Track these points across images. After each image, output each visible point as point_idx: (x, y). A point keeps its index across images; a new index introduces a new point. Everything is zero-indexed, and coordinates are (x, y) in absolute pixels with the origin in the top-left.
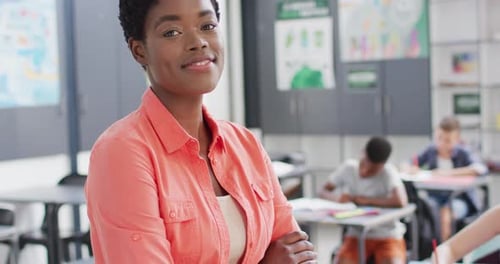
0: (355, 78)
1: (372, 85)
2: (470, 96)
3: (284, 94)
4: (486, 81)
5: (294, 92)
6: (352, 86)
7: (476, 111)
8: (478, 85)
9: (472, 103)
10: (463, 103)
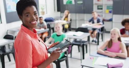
0: (79, 2)
1: (82, 4)
2: (101, 6)
3: (65, 5)
4: (104, 3)
5: (67, 5)
6: (78, 4)
7: (102, 9)
8: (102, 4)
9: (101, 7)
10: (99, 7)
